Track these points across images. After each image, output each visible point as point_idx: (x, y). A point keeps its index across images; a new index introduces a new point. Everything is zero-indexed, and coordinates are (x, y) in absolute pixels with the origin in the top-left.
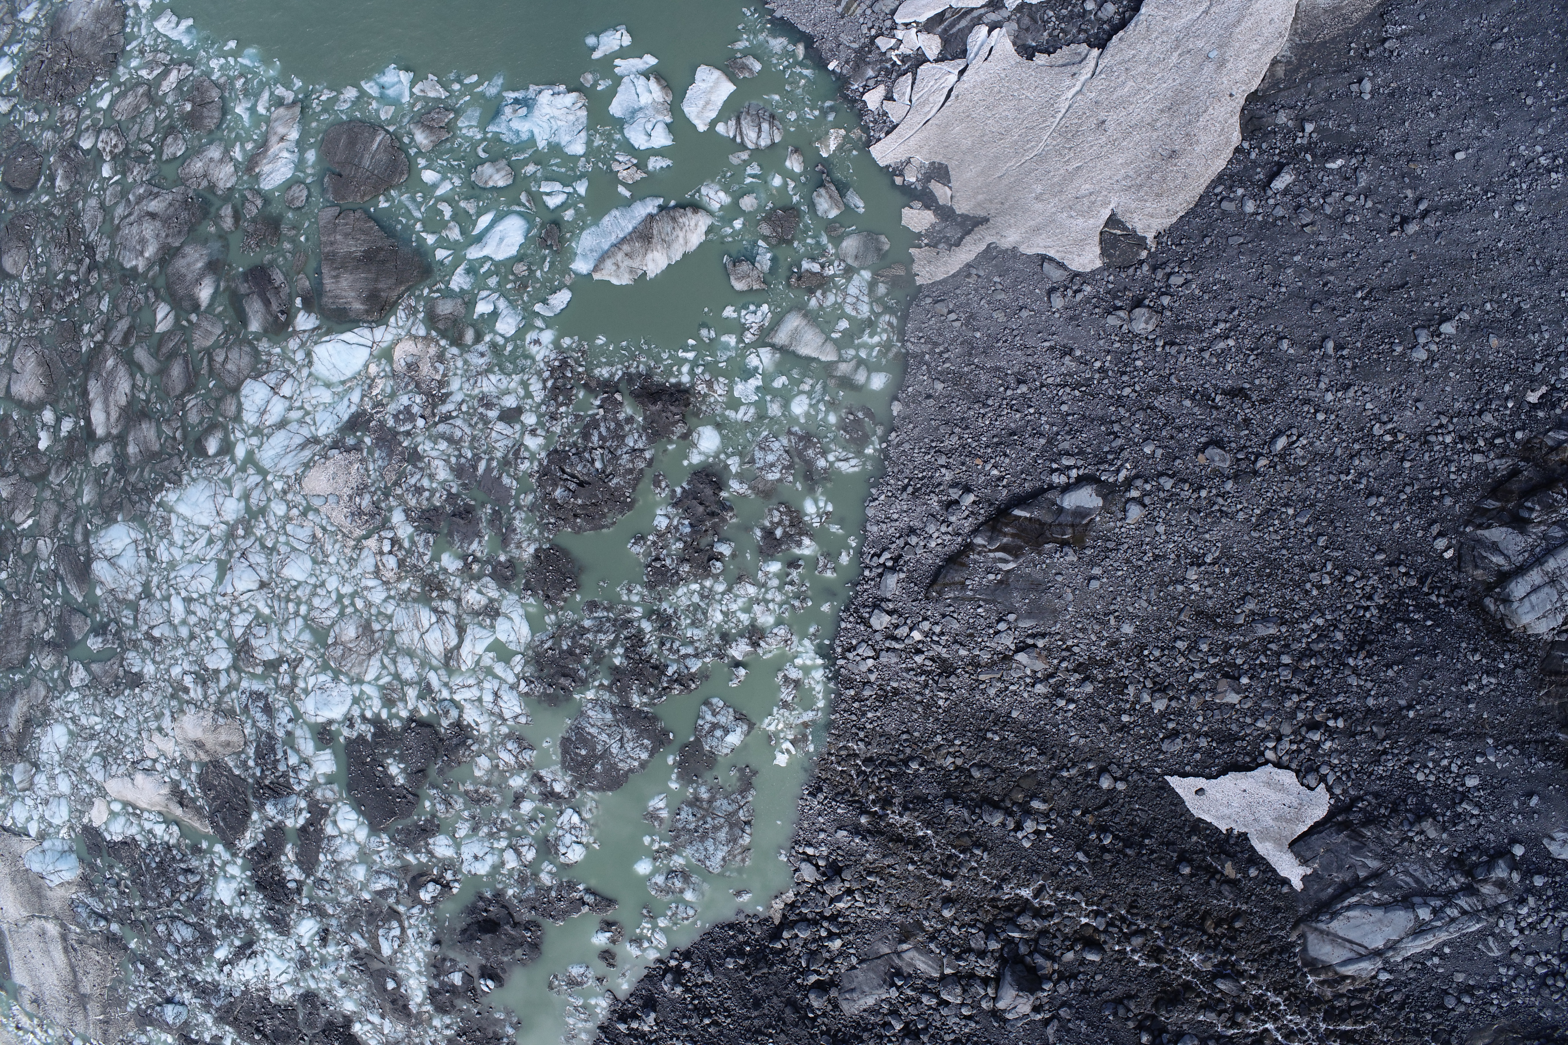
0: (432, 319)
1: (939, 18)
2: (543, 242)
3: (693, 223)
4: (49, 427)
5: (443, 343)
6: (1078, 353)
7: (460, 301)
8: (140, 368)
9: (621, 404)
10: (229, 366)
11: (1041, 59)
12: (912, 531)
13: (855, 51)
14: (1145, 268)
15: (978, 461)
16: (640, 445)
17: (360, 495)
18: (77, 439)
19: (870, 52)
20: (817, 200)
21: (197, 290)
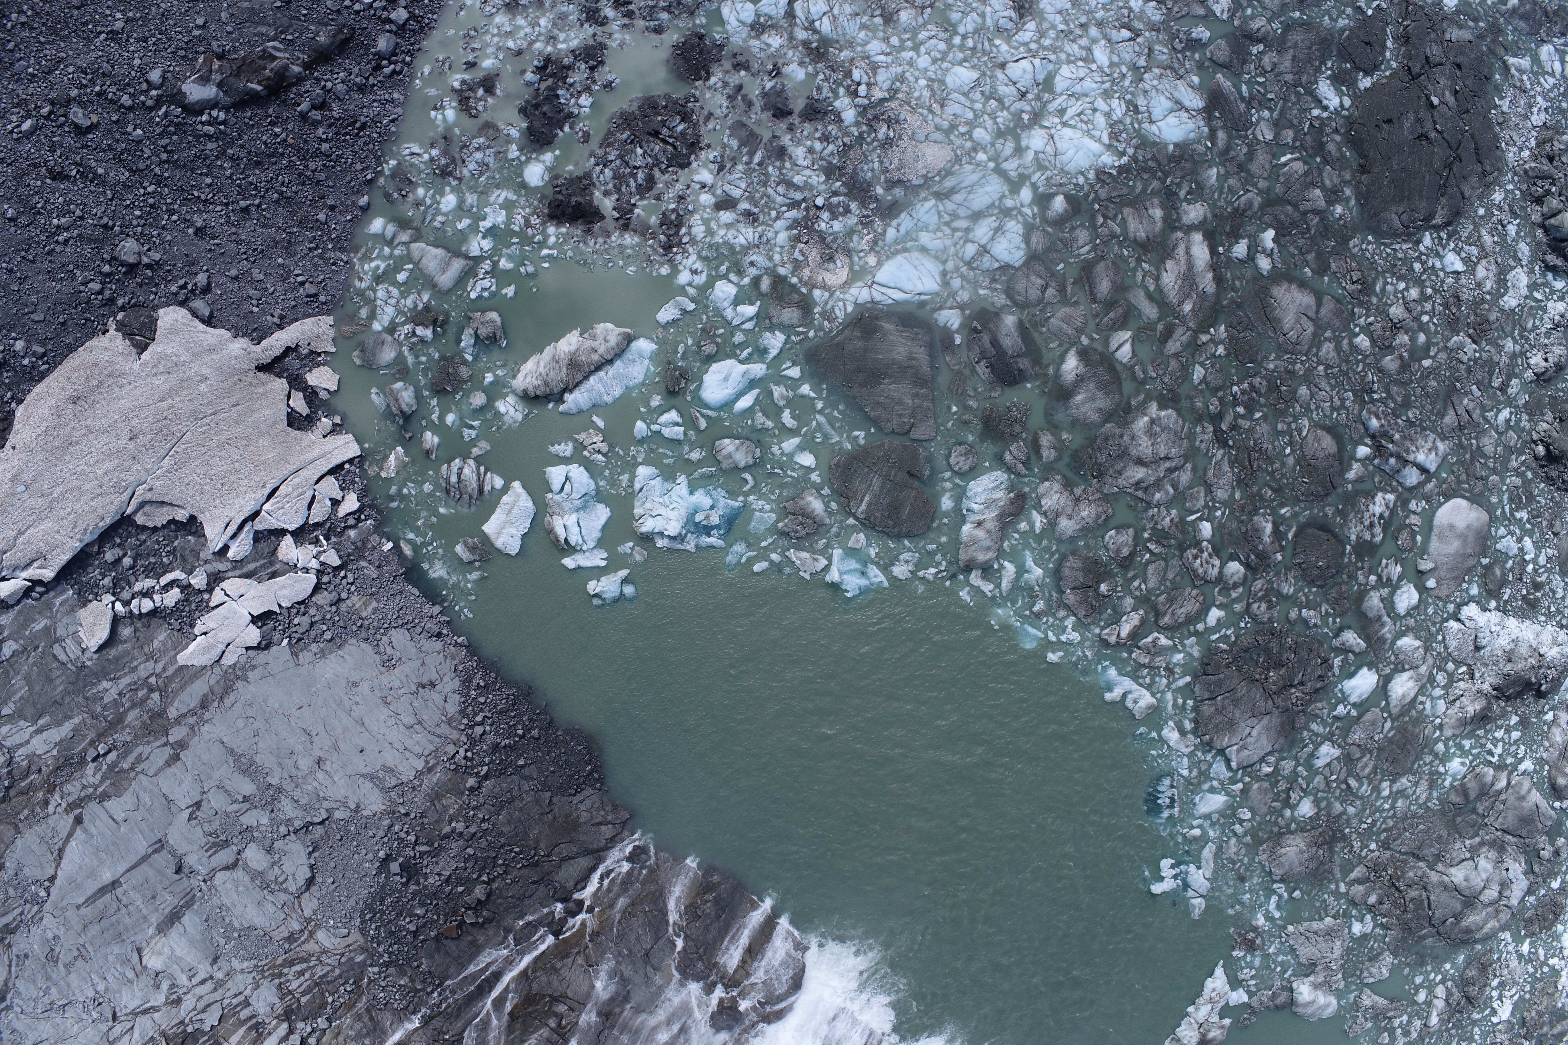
0: (806, 305)
1: (273, 575)
2: (684, 375)
3: (529, 379)
4: (1264, 251)
5: (794, 280)
6: (191, 231)
7: (775, 321)
8: (1150, 296)
9: (614, 209)
10: (1039, 281)
11: (181, 515)
12: (361, 89)
13: (364, 558)
14: (120, 302)
15: (290, 141)
16: (598, 169)
17: (887, 138)
18: (1228, 234)
19: (349, 555)
20: (412, 401)
21: (1082, 369)
